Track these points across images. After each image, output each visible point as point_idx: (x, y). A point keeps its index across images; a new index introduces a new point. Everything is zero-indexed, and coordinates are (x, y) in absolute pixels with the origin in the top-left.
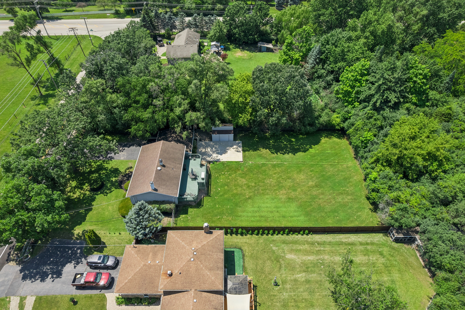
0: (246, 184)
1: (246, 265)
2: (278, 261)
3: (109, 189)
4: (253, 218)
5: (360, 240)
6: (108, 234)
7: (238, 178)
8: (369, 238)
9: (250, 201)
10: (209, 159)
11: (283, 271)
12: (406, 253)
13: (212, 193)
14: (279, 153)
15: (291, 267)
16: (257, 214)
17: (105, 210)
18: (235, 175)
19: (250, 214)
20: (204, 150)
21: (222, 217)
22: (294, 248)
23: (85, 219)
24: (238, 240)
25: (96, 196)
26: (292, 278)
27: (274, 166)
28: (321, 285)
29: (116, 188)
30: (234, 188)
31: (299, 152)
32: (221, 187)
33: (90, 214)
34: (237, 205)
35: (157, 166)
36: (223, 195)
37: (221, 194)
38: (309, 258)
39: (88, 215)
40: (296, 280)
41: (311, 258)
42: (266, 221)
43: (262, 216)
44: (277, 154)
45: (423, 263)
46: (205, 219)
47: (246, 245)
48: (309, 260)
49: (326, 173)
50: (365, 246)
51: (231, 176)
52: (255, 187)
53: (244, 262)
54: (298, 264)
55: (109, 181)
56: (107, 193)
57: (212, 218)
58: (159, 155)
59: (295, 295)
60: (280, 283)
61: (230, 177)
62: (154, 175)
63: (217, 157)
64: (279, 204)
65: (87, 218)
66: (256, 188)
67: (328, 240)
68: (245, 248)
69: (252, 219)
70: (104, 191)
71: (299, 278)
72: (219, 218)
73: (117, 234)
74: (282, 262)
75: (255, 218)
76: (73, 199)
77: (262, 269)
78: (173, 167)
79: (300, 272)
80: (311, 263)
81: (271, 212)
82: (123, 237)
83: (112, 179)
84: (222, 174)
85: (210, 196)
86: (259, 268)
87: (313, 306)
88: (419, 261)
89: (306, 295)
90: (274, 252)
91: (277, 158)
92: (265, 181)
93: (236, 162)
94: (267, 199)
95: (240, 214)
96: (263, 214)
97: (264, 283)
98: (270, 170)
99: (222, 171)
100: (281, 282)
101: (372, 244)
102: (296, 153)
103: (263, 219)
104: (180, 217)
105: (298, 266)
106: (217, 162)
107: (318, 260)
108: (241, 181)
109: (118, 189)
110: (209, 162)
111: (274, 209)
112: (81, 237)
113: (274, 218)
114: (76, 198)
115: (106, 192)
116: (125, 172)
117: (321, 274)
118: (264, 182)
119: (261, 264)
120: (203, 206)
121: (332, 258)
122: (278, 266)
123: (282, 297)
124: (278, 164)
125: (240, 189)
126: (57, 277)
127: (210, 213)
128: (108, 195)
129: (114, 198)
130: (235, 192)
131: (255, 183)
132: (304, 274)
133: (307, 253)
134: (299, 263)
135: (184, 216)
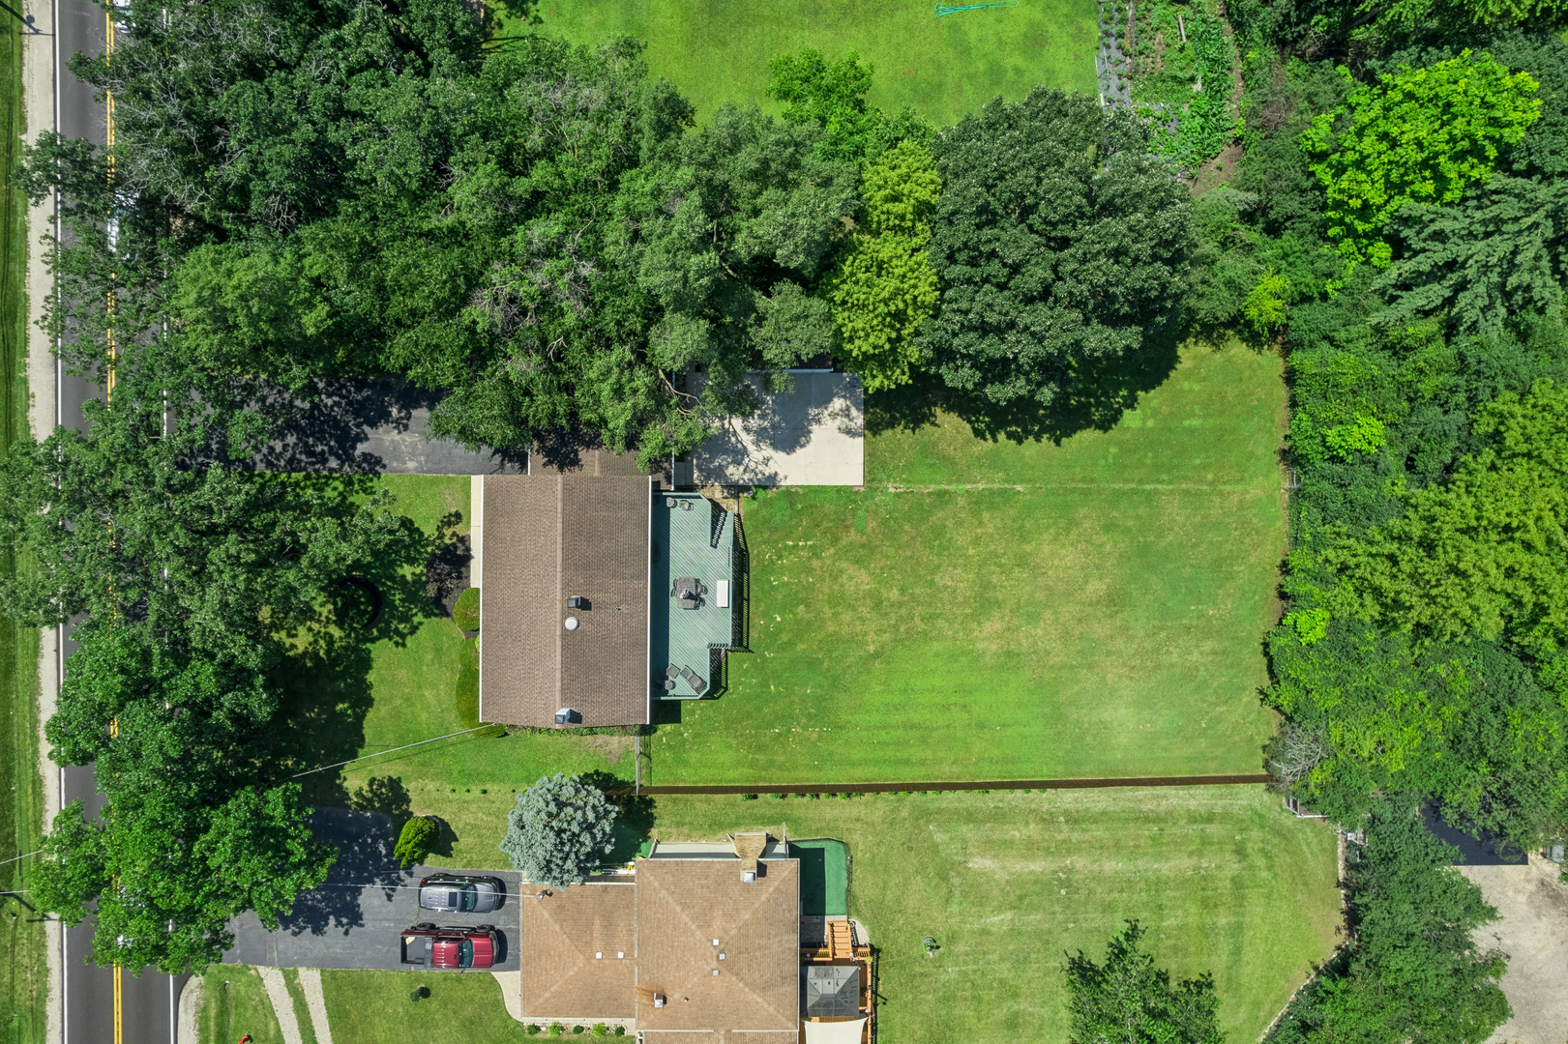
0: (870, 594)
1: (857, 888)
2: (945, 879)
3: (406, 618)
4: (883, 733)
5: (1192, 804)
6: (448, 792)
7: (845, 565)
8: (1221, 797)
9: (878, 665)
10: (735, 473)
11: (954, 908)
12: (1308, 845)
13: (754, 634)
14: (1002, 436)
15: (978, 894)
16: (898, 718)
17: (413, 705)
18: (832, 551)
19: (875, 718)
20: (717, 423)
21: (789, 730)
22: (996, 836)
23: (362, 738)
24: (837, 812)
25: (368, 645)
26: (976, 927)
27: (978, 502)
28: (1048, 942)
29: (427, 615)
30: (828, 612)
31: (1081, 428)
32: (784, 609)
33: (371, 715)
34: (835, 682)
35: (564, 616)
36: (790, 644)
37: (785, 637)
38: (1032, 867)
39: (365, 724)
40: (985, 932)
41: (1037, 866)
42: (924, 741)
43: (912, 727)
44: (995, 440)
45: (1341, 874)
46: (735, 737)
47: (859, 825)
48: (1031, 872)
49: (1160, 536)
50: (1201, 826)
51: (817, 556)
52: (901, 605)
53: (850, 880)
54: (998, 885)
55: (392, 578)
56: (403, 636)
57: (755, 736)
58: (559, 553)
59: (975, 972)
60: (942, 940)
61: (815, 563)
62: (559, 658)
63: (766, 461)
64: (972, 679)
65: (368, 731)
66: (903, 611)
67: (1100, 806)
68: (858, 840)
69: (883, 735)
70: (388, 623)
71: (993, 925)
72: (780, 735)
73: (476, 792)
74: (956, 881)
75: (893, 733)
76: (295, 660)
77: (898, 901)
78: (616, 598)
79: (999, 909)
80: (1036, 882)
81: (946, 708)
82: (498, 804)
83: (400, 571)
84: (786, 547)
85: (747, 649)
86: (889, 896)
87: (1017, 996)
88: (1336, 867)
89: (1005, 971)
90: (935, 849)
91: (994, 462)
92: (937, 579)
93: (839, 490)
94: (937, 655)
95: (844, 717)
96: (916, 718)
97: (901, 940)
98: (960, 523)
99: (788, 536)
100: (944, 939)
101: (1226, 817)
102: (1069, 435)
103: (917, 734)
104: (659, 733)
105: (996, 892)
106: (765, 488)
107: (1055, 872)
108: (851, 578)
109: (436, 615)
110: (736, 490)
111: (954, 698)
112: (370, 801)
113: (952, 731)
114: (305, 653)
115: (397, 632)
116: (441, 536)
117: (1054, 913)
118: (932, 583)
119: (897, 885)
120: (726, 689)
121: (1095, 867)
122: (944, 891)
123: (944, 977)
124: (992, 492)
125: (846, 617)
126: (350, 924)
127: (749, 716)
128: (409, 640)
129: (430, 657)
130: (831, 627)
131: (903, 591)
132: (1009, 915)
133: (1031, 848)
134: (1003, 882)
135: (668, 727)
